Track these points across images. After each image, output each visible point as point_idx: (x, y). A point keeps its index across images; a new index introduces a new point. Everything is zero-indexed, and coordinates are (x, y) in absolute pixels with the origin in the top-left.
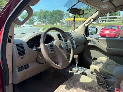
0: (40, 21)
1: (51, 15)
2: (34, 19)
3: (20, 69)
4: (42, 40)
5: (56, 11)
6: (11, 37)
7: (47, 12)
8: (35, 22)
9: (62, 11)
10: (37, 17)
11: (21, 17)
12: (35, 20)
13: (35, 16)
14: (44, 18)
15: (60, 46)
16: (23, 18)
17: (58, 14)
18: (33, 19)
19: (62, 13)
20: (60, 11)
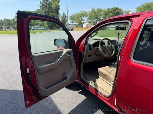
0: (90, 22)
1: (105, 15)
2: (84, 20)
3: (89, 56)
4: (100, 44)
5: (112, 8)
6: (87, 42)
7: (100, 10)
8: (84, 24)
9: (120, 9)
10: (88, 17)
11: (70, 18)
12: (85, 22)
13: (85, 17)
14: (95, 18)
15: (108, 47)
16: (71, 20)
17: (115, 13)
18: (82, 20)
19: (120, 11)
20: (117, 9)
